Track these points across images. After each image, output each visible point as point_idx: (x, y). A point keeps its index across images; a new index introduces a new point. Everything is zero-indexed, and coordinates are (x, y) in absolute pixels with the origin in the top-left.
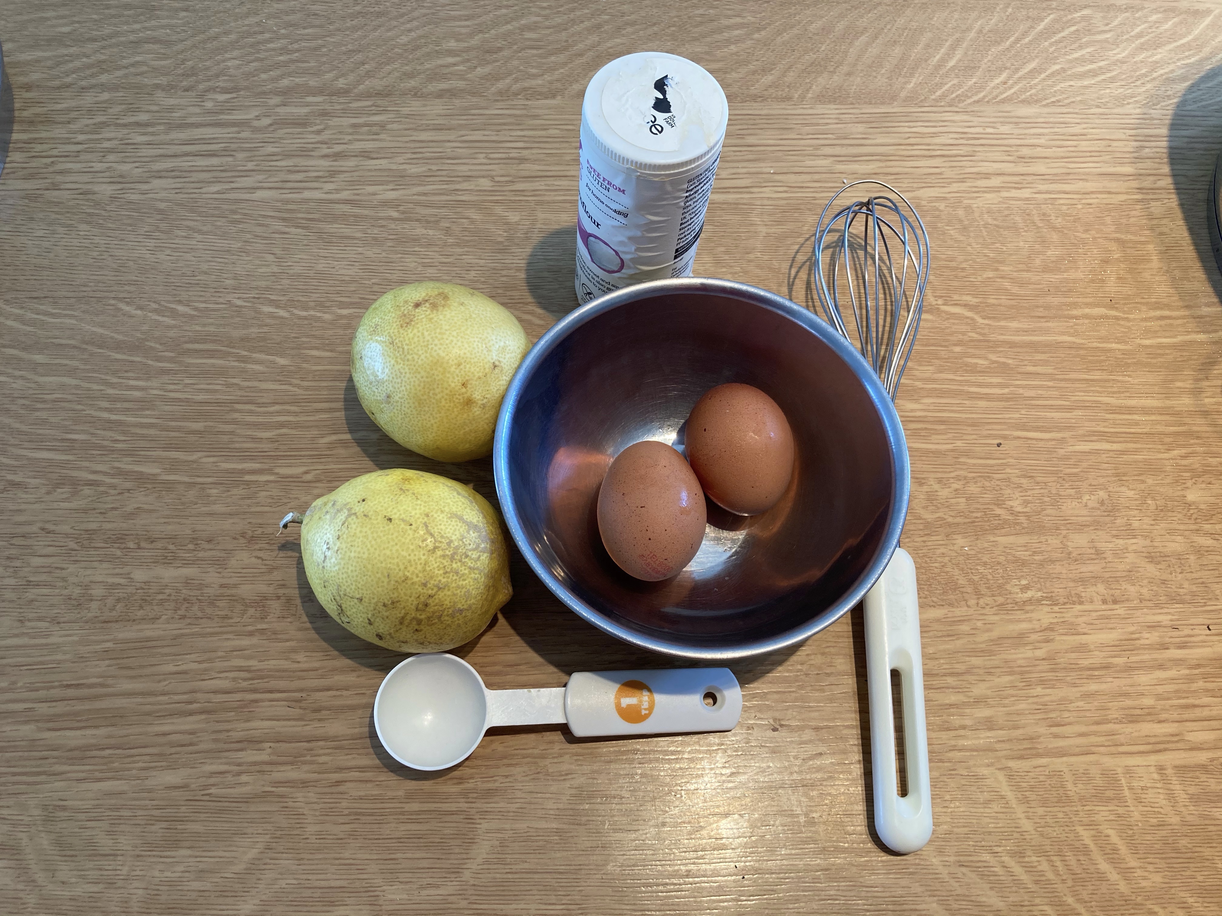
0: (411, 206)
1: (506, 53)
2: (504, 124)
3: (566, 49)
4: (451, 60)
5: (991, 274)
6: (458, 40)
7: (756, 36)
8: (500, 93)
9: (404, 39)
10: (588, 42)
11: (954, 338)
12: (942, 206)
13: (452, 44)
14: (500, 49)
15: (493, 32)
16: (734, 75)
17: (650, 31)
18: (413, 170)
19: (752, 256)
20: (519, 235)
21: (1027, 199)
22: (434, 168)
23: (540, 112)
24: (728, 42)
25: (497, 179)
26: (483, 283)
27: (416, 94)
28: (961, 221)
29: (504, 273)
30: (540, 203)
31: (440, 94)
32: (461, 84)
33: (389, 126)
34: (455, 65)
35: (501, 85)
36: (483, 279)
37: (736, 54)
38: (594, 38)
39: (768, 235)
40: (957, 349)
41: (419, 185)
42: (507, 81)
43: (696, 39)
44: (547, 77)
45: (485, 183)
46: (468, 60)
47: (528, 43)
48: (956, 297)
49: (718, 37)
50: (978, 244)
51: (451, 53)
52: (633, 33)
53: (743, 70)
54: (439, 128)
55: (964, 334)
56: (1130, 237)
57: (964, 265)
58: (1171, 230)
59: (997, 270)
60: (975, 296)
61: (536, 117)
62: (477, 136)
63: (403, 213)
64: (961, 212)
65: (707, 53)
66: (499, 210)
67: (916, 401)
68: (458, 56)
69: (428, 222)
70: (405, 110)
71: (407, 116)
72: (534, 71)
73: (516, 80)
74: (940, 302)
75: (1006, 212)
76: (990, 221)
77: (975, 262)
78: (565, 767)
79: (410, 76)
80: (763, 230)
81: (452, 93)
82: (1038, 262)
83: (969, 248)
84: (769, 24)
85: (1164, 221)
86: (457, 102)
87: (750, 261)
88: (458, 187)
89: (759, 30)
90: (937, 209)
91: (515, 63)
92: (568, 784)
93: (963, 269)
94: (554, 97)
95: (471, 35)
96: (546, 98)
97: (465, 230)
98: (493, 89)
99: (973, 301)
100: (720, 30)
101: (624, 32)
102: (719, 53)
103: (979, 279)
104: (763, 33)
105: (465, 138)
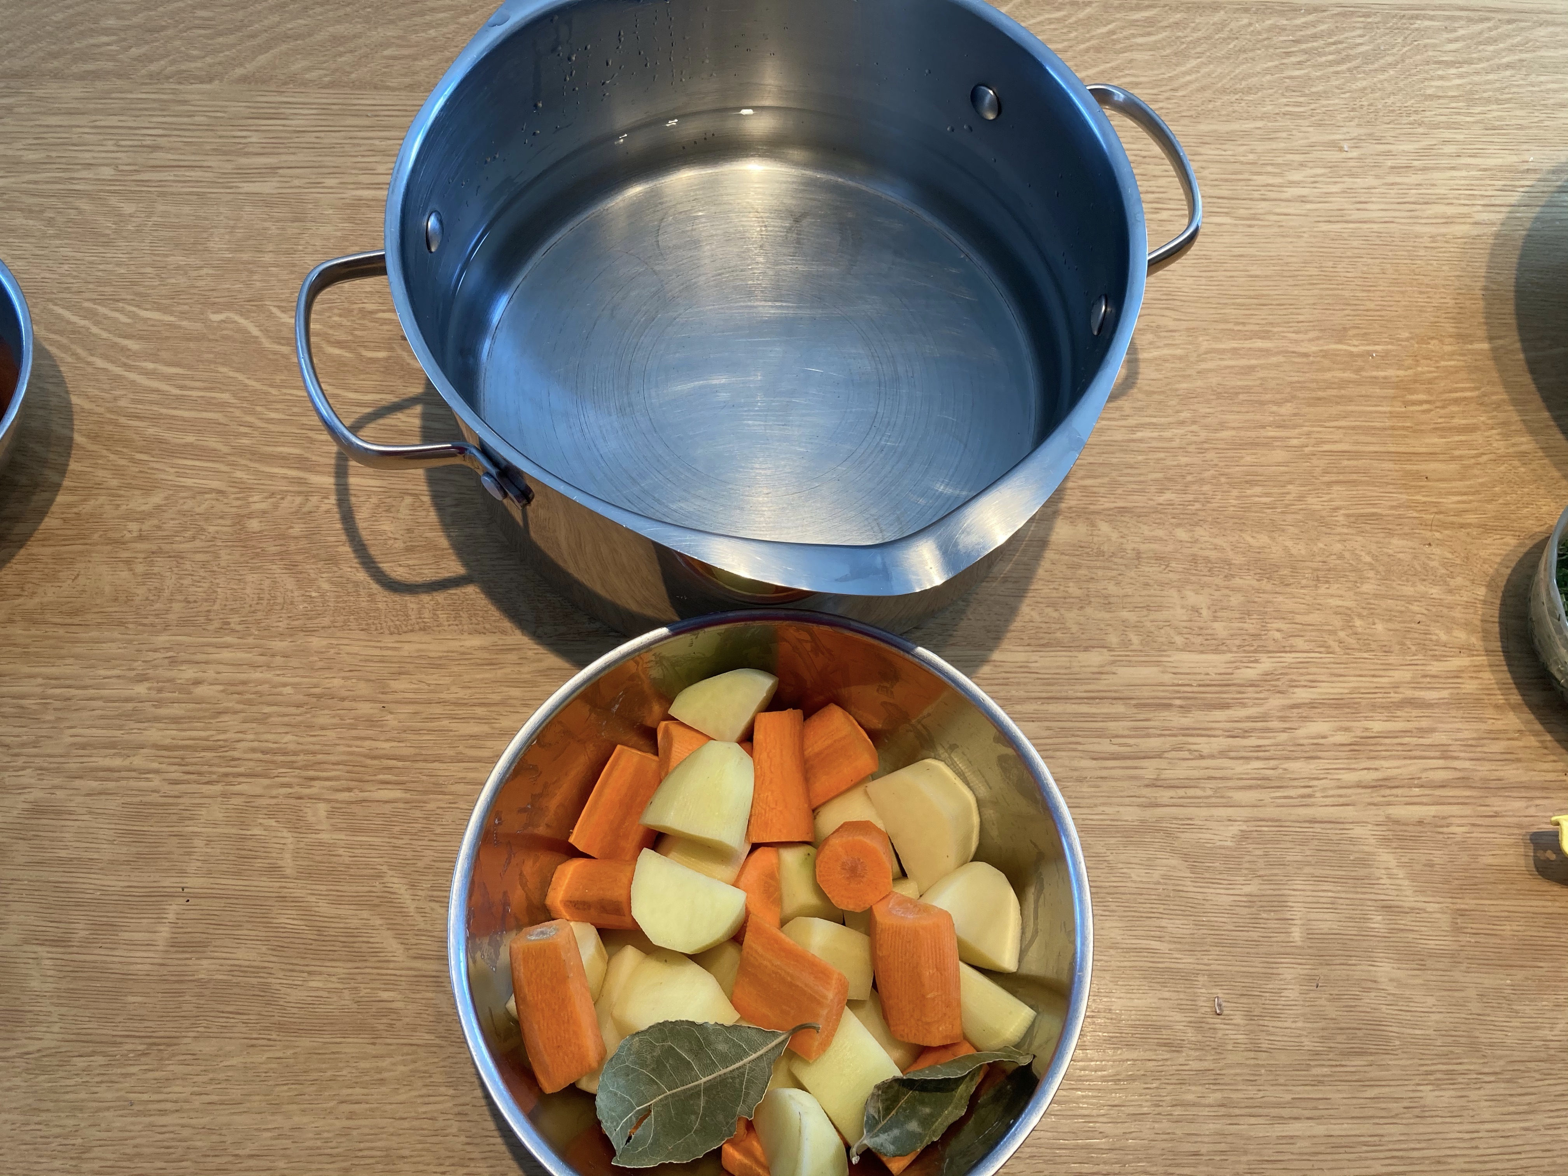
0: (17, 194)
1: (170, 32)
2: (146, 109)
3: (239, 29)
4: (105, 39)
6: (119, 18)
7: (463, 20)
8: (151, 76)
9: (60, 16)
10: (266, 22)
13: (111, 22)
14: (163, 28)
15: (161, 9)
16: (425, 62)
17: (341, 12)
18: (32, 156)
20: (130, 227)
22: (54, 154)
23: (188, 97)
24: (430, 25)
25: (121, 168)
26: (75, 277)
27: (56, 75)
29: (101, 267)
30: (162, 194)
31: (82, 77)
32: (110, 65)
33: (16, 110)
34: (108, 44)
35: (154, 67)
36: (75, 273)
37: (434, 39)
38: (276, 18)
41: (35, 172)
42: (162, 63)
43: (392, 22)
44: (209, 60)
45: (107, 172)
46: (125, 40)
47: (197, 22)
49: (418, 20)
51: (106, 31)
52: (321, 14)
53: (436, 58)
54: (70, 113)
61: (185, 102)
62: (113, 121)
63: (7, 201)
65: (399, 38)
66: (113, 201)
68: (114, 34)
69: (31, 211)
70: (40, 93)
71: (40, 99)
72: (195, 53)
73: (173, 62)
78: (24, 781)
79: (54, 56)
81: (96, 75)
84: (482, 7)
86: (99, 85)
88: (76, 175)
89: (467, 13)
91: (177, 43)
92: (22, 798)
94: (211, 80)
95: (135, 13)
96: (202, 83)
97: (70, 221)
98: (144, 72)
100: (422, 13)
101: (311, 12)
102: (413, 38)
104: (472, 17)
105: (98, 123)
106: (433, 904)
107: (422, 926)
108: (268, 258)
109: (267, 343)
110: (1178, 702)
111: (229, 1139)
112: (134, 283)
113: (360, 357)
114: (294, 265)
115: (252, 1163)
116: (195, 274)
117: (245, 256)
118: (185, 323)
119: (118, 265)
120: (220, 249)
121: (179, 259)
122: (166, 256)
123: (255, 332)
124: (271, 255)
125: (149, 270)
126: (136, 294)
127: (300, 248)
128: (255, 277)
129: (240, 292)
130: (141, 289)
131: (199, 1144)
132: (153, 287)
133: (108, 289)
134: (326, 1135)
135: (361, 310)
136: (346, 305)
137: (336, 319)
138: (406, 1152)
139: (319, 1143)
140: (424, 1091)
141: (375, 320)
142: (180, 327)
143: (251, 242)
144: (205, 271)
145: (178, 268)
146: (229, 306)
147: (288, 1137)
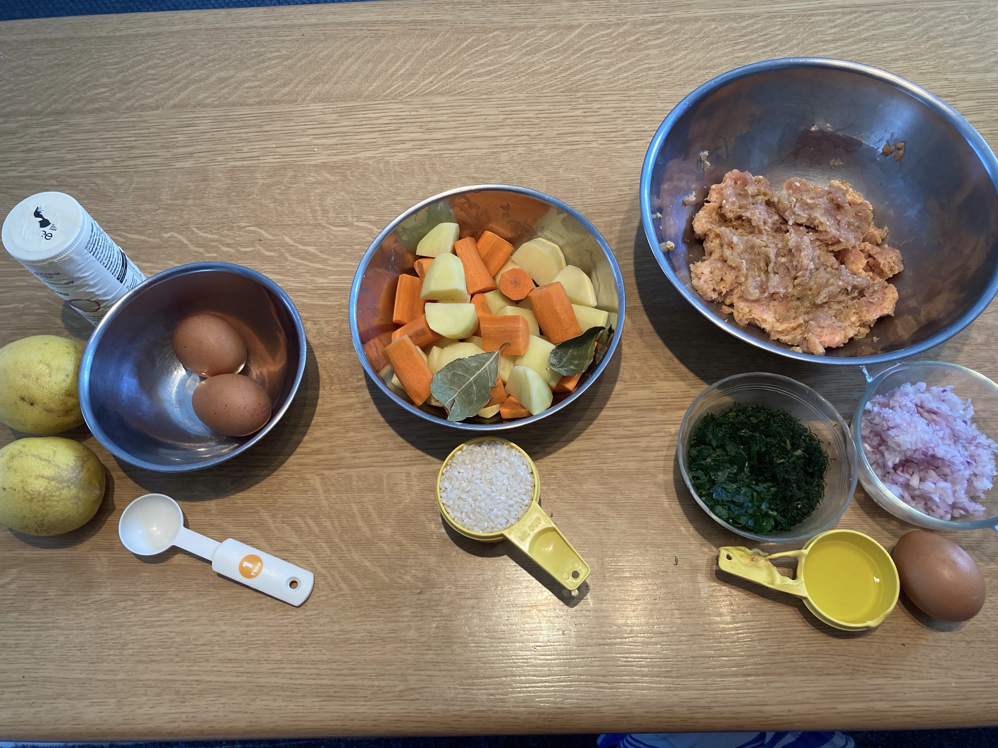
0: (65, 177)
1: (135, 84)
2: (126, 127)
3: (170, 79)
4: (103, 90)
5: (389, 202)
6: (109, 78)
7: (286, 63)
8: (127, 109)
9: (78, 79)
10: (184, 74)
11: (357, 241)
12: (371, 162)
13: (105, 80)
14: (132, 82)
15: (130, 71)
16: (267, 89)
17: (222, 65)
18: (70, 156)
19: (250, 197)
20: (121, 191)
21: (425, 155)
22: (81, 155)
23: (147, 118)
24: (267, 68)
25: (115, 159)
27: (79, 112)
28: (380, 171)
29: (108, 213)
30: (136, 172)
31: (93, 111)
32: (106, 104)
33: (61, 132)
34: (105, 93)
35: (128, 104)
37: (271, 75)
38: (189, 71)
39: (263, 184)
40: (357, 247)
41: (72, 165)
42: (133, 101)
43: (249, 68)
44: (156, 97)
45: (108, 163)
46: (113, 89)
47: (149, 77)
48: (365, 217)
49: (262, 65)
50: (387, 184)
51: (104, 85)
52: (212, 67)
53: (272, 85)
54: (88, 131)
55: (363, 238)
56: (483, 176)
57: (375, 197)
58: (509, 170)
59: (394, 199)
60: (376, 216)
61: (145, 122)
62: (109, 135)
63: (60, 181)
64: (381, 165)
65: (253, 76)
66: (113, 177)
67: (325, 278)
68: (106, 87)
69: (72, 186)
70: (72, 122)
71: (72, 125)
72: (149, 94)
73: (138, 100)
74: (355, 220)
75: (410, 164)
76: (398, 170)
77: (382, 195)
79: (78, 101)
80: (261, 181)
81: (100, 110)
82: (421, 193)
83: (381, 187)
84: (295, 55)
85: (507, 165)
86: (102, 115)
87: (249, 200)
88: (93, 165)
89: (287, 59)
90: (368, 164)
91: (140, 89)
93: (374, 200)
94: (157, 109)
95: (117, 74)
96: (153, 110)
97: (92, 190)
98: (124, 106)
99: (373, 218)
100: (264, 61)
101: (207, 66)
102: (260, 76)
103: (382, 205)
104: (290, 61)
105: (102, 137)
106: (284, 525)
107: (278, 535)
108: (190, 202)
109: (192, 247)
110: (660, 407)
111: (192, 637)
112: (125, 220)
113: (238, 251)
114: (203, 205)
115: (203, 648)
116: (154, 213)
117: (179, 202)
118: (151, 240)
119: (117, 211)
120: (167, 199)
121: (148, 206)
122: (140, 205)
123: (186, 242)
124: (192, 200)
125: (132, 213)
126: (127, 226)
127: (206, 195)
128: (185, 213)
129: (178, 221)
130: (129, 224)
131: (178, 640)
132: (134, 222)
133: (113, 225)
134: (236, 634)
135: (238, 226)
136: (231, 224)
137: (225, 232)
138: (274, 642)
139: (234, 638)
140: (282, 613)
141: (247, 231)
142: (148, 242)
143: (182, 194)
144: (159, 211)
145: (146, 211)
146: (172, 229)
147: (219, 636)
